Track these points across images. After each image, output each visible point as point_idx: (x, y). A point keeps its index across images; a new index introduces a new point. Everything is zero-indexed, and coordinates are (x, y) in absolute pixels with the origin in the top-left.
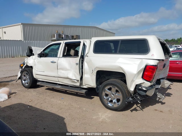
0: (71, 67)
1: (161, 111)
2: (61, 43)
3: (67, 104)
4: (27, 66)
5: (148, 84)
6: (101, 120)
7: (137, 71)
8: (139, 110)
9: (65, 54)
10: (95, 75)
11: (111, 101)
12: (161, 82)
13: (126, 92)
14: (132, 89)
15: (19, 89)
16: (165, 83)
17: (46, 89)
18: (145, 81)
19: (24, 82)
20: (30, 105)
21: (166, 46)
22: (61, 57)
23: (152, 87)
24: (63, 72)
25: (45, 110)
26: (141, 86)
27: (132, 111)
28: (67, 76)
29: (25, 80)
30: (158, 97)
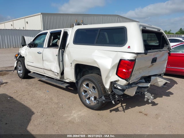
0: (55, 59)
1: (145, 114)
2: (47, 32)
3: (49, 98)
4: (21, 57)
5: (123, 82)
6: (70, 119)
7: (111, 66)
8: (121, 111)
9: (51, 44)
10: (74, 68)
11: (89, 98)
12: (152, 80)
13: (102, 89)
14: (107, 86)
15: (13, 79)
16: (158, 81)
17: (38, 80)
18: (120, 79)
19: (19, 72)
20: (12, 96)
21: (163, 36)
22: (46, 48)
23: (131, 86)
24: (47, 63)
25: (23, 103)
26: (116, 84)
27: (111, 111)
28: (50, 69)
29: (20, 70)
30: (146, 98)
